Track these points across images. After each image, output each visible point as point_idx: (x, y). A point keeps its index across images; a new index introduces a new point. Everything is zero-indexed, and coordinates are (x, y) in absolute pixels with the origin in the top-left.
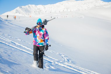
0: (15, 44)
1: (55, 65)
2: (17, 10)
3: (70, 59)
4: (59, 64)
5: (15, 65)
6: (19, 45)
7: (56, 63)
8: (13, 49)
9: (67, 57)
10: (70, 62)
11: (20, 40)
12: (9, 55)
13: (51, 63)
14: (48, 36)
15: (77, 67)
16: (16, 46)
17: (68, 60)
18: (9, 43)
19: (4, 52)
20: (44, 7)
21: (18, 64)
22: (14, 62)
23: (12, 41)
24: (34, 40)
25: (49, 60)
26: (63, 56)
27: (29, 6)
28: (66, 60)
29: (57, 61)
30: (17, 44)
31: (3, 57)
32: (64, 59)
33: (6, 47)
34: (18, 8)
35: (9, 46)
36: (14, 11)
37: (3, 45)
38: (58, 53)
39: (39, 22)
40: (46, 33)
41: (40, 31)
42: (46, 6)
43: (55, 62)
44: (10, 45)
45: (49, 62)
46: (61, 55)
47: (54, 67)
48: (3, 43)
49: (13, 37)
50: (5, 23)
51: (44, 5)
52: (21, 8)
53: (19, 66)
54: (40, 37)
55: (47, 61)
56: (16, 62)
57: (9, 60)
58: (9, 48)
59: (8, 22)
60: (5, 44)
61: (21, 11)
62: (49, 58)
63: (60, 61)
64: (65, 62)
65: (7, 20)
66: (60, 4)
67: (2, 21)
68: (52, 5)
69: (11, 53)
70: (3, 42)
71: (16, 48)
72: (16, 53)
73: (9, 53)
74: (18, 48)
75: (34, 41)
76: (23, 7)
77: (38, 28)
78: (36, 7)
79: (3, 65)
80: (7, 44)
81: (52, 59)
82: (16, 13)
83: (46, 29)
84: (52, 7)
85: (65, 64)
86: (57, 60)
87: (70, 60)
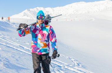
0: (24, 48)
1: (65, 69)
2: (25, 13)
3: (80, 63)
4: (69, 68)
5: (24, 70)
6: (28, 49)
7: (66, 67)
8: (21, 53)
9: (77, 61)
10: (80, 66)
11: (29, 44)
12: (17, 60)
13: (61, 67)
14: (55, 37)
15: (88, 71)
16: (25, 50)
17: (78, 65)
18: (17, 47)
19: (12, 56)
20: (53, 10)
21: (26, 69)
22: (23, 67)
23: (20, 45)
24: (33, 44)
25: (59, 65)
26: (73, 60)
27: (37, 9)
28: (76, 64)
29: (67, 66)
30: (25, 48)
31: (10, 62)
32: (74, 63)
33: (14, 51)
34: (26, 11)
35: (17, 50)
36: (22, 13)
37: (10, 49)
38: (67, 57)
39: (40, 14)
40: (52, 33)
41: (42, 30)
42: (55, 9)
43: (64, 66)
44: (19, 49)
45: (59, 66)
46: (71, 58)
47: (64, 71)
48: (11, 48)
49: (21, 41)
50: (13, 26)
51: (52, 8)
52: (29, 10)
53: (28, 70)
54: (43, 39)
55: (57, 65)
56: (24, 67)
57: (17, 65)
58: (17, 53)
59: (16, 25)
60: (13, 48)
61: (30, 14)
62: (58, 62)
63: (70, 65)
64: (75, 66)
65: (15, 23)
66: (69, 6)
67: (9, 24)
68: (61, 7)
69: (19, 57)
70: (11, 46)
71: (25, 52)
72: (24, 57)
73: (17, 57)
74: (26, 52)
75: (32, 46)
76: (31, 10)
77: (39, 25)
78: (45, 9)
79: (11, 70)
80: (14, 48)
81: (61, 64)
82: (24, 16)
83: (51, 27)
84: (60, 10)
85: (75, 69)
86: (67, 64)
87: (80, 65)
